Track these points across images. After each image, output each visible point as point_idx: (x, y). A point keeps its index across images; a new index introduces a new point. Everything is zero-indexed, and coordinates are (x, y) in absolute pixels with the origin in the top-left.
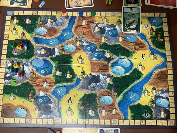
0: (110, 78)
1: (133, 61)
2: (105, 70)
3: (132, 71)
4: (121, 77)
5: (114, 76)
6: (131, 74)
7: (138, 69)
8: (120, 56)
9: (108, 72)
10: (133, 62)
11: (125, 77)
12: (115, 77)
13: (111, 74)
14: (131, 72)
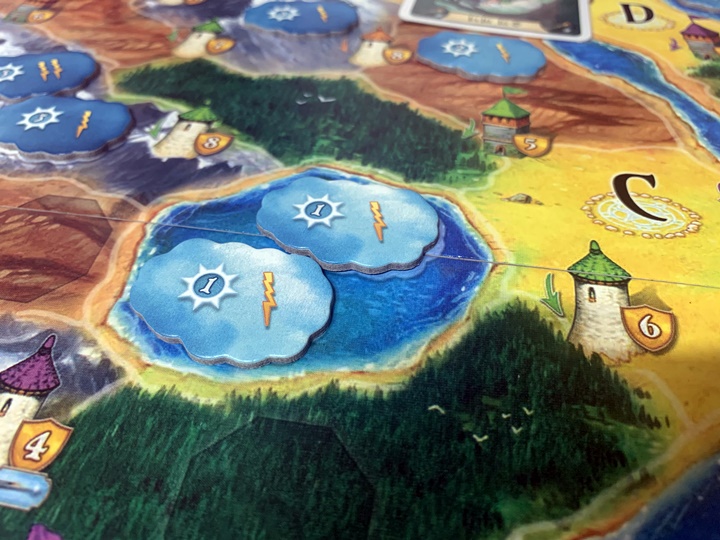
0: (40, 394)
1: (479, 219)
2: (40, 279)
3: (455, 338)
4: (242, 405)
5: (133, 377)
6: (426, 381)
7: (564, 327)
8: (315, 159)
9: (70, 301)
10: (489, 229)
11: (315, 417)
12: (130, 392)
13: (92, 343)
14: (441, 348)
